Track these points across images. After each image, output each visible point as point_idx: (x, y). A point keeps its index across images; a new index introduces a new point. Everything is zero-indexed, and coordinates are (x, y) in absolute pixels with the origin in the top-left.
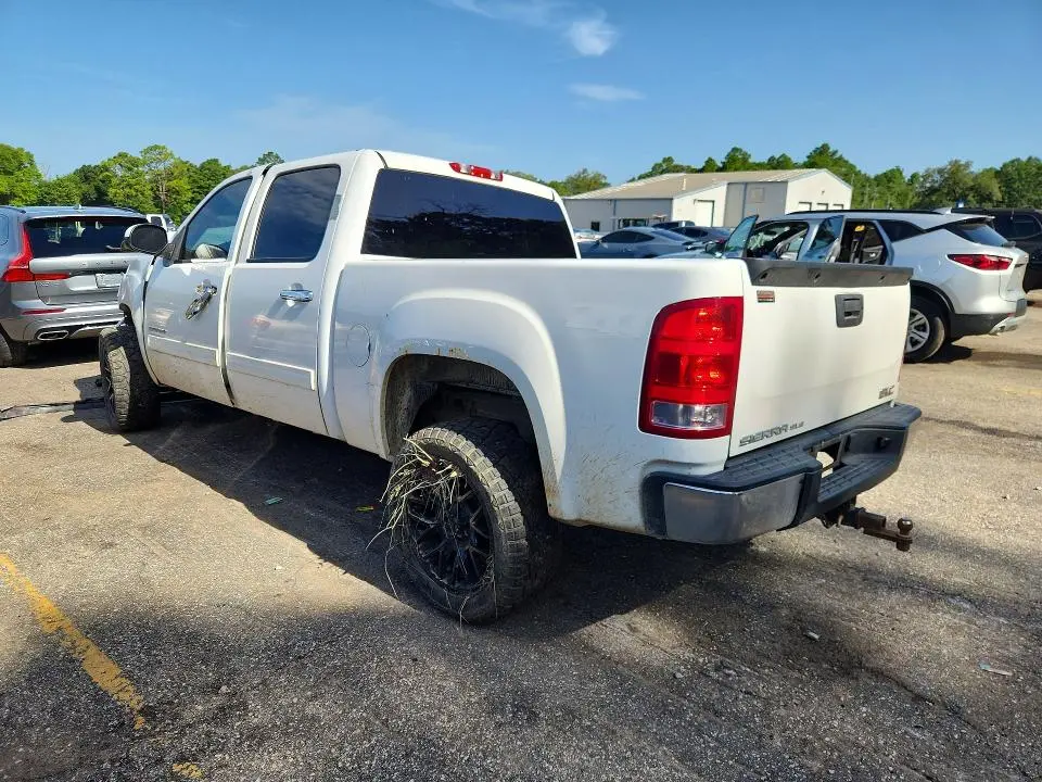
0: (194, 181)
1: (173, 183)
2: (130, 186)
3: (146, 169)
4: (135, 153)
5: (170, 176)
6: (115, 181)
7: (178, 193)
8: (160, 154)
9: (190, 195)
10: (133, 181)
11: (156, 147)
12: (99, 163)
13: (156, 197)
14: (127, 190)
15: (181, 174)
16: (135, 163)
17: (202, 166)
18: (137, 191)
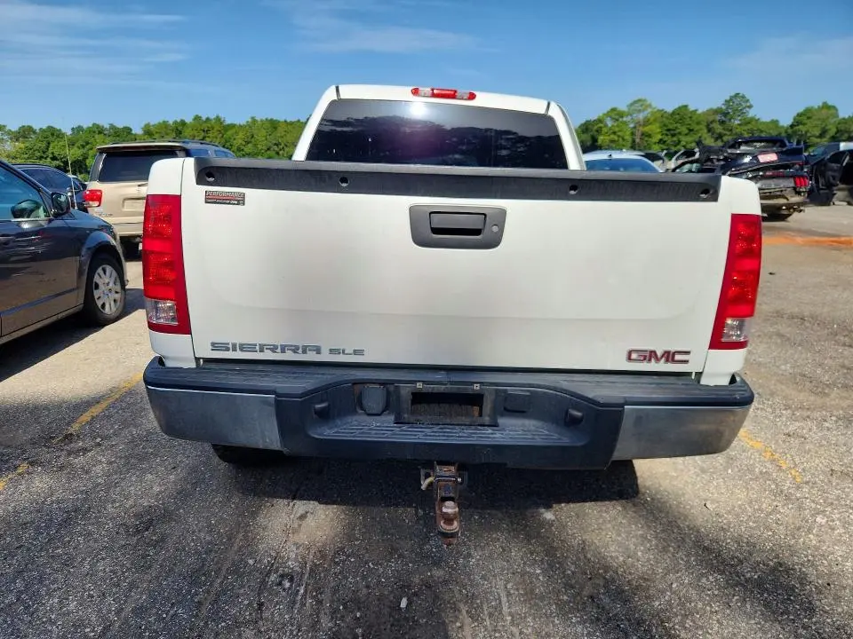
0: (665, 125)
1: (646, 129)
2: (614, 133)
3: (629, 118)
4: (623, 107)
5: (647, 122)
6: (605, 130)
7: (649, 136)
8: (642, 106)
9: (659, 137)
10: (617, 129)
11: (640, 100)
12: (596, 118)
13: (634, 141)
14: (612, 136)
15: (655, 120)
16: (621, 114)
17: (673, 113)
18: (619, 136)
